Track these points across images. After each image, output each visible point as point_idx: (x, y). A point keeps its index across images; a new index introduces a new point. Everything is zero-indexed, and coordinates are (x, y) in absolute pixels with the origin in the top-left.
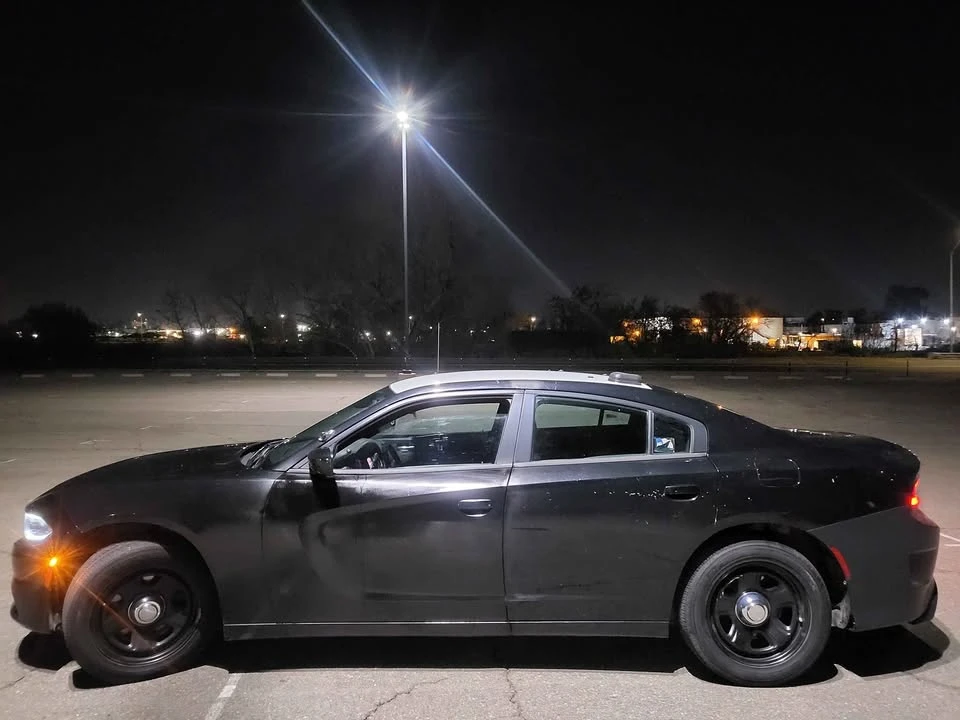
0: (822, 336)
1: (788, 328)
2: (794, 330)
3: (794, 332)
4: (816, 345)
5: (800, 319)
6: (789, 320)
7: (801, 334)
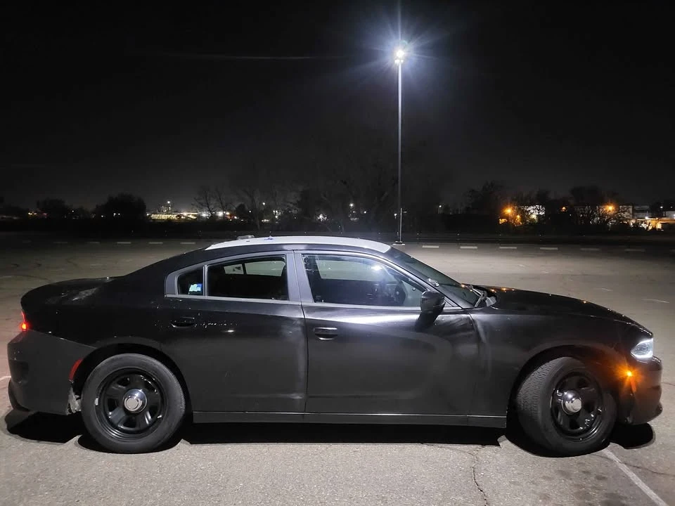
0: (665, 220)
1: (636, 214)
2: (641, 215)
3: (640, 216)
4: (659, 226)
5: (647, 207)
6: (637, 208)
7: (647, 218)
